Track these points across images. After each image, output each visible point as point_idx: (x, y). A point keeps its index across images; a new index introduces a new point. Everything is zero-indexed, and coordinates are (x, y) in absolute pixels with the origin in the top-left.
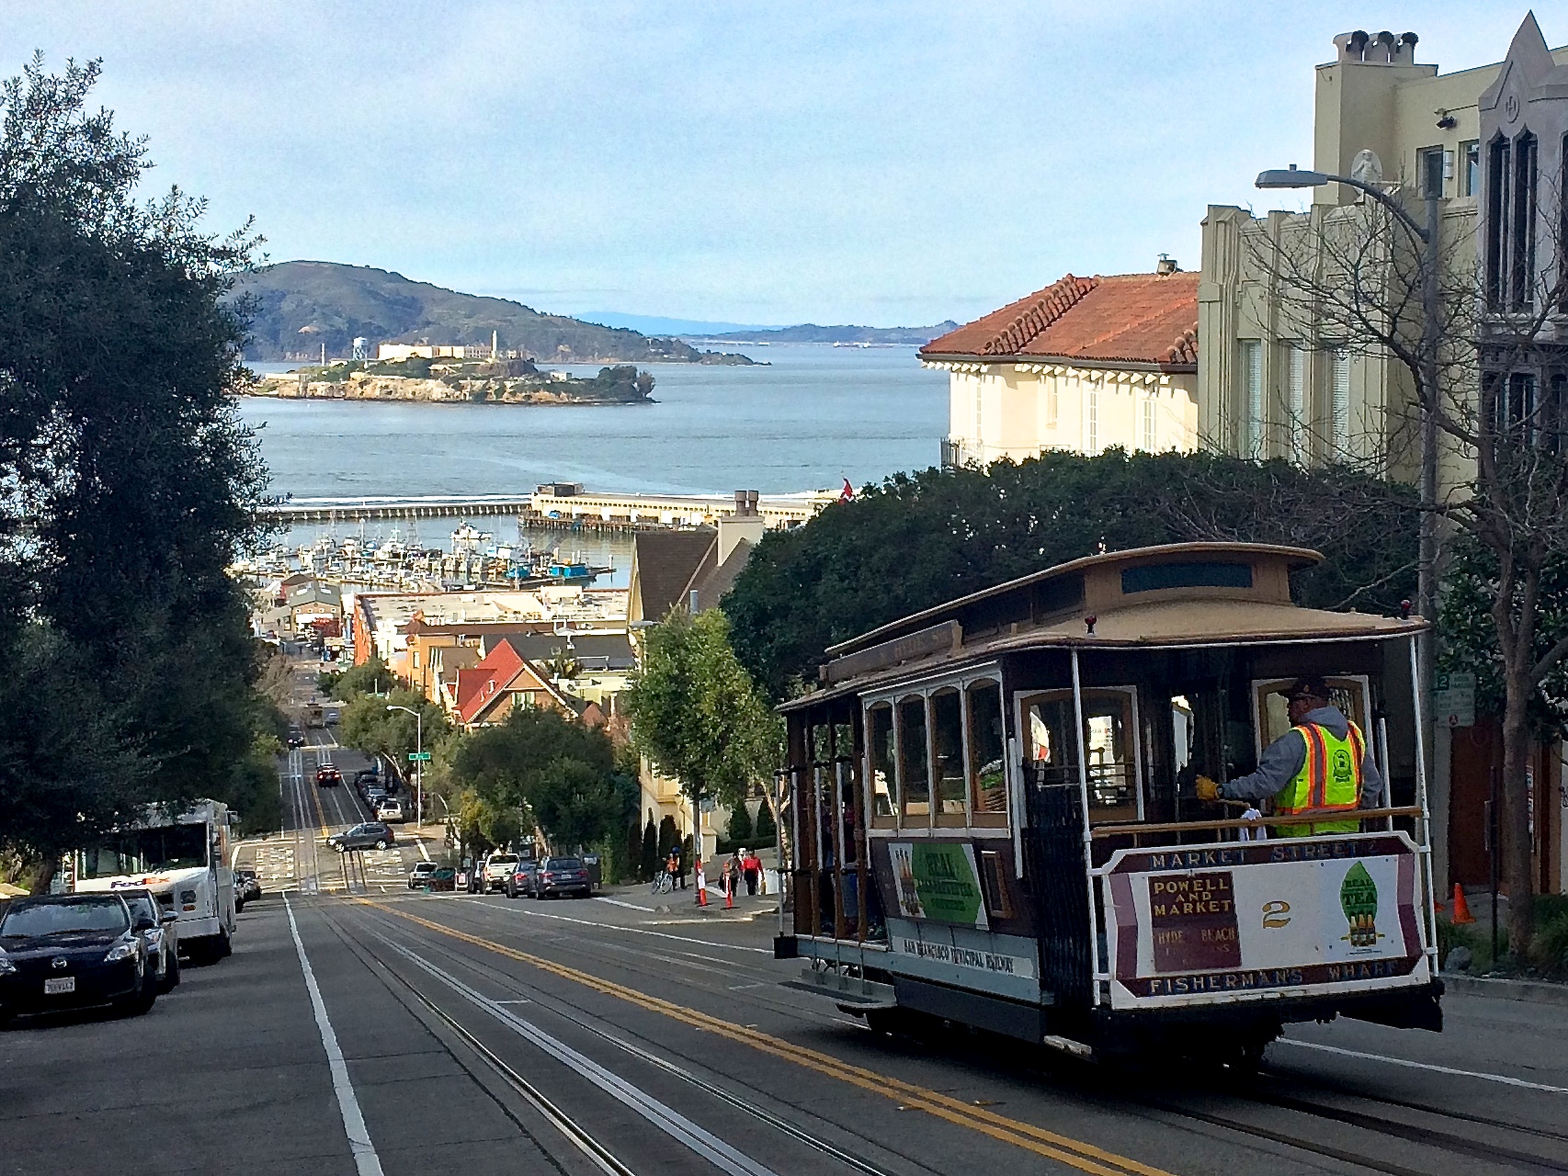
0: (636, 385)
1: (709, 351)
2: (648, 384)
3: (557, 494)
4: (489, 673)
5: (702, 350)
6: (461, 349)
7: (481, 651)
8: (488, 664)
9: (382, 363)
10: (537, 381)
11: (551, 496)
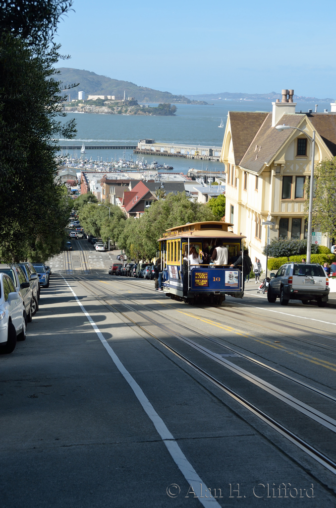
0: (171, 110)
1: (193, 100)
2: (174, 110)
3: (146, 143)
4: (135, 193)
5: (191, 100)
6: (114, 96)
7: (130, 188)
8: (135, 190)
9: (89, 101)
10: (138, 108)
11: (144, 144)
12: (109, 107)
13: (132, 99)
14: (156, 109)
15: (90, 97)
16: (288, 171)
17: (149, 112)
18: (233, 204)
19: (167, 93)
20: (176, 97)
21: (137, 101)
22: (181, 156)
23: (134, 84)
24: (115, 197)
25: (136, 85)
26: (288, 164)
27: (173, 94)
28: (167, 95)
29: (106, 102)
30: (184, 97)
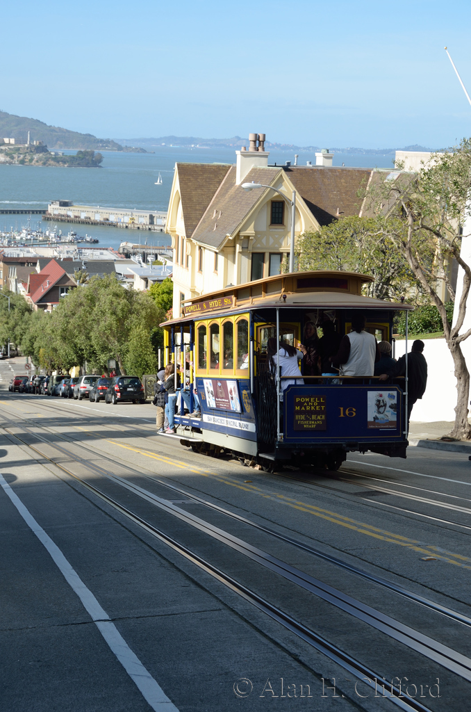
0: (94, 159)
1: (126, 146)
2: (99, 158)
3: (61, 205)
4: (46, 277)
5: (123, 145)
6: (13, 139)
7: (38, 268)
8: (45, 272)
10: (48, 156)
11: (58, 206)
12: (7, 154)
13: (40, 143)
14: (73, 157)
16: (259, 245)
17: (64, 162)
18: (183, 292)
19: (90, 135)
20: (102, 141)
21: (46, 146)
22: (110, 225)
23: (42, 123)
24: (17, 282)
25: (45, 124)
26: (259, 236)
27: (98, 137)
28: (88, 138)
30: (113, 141)
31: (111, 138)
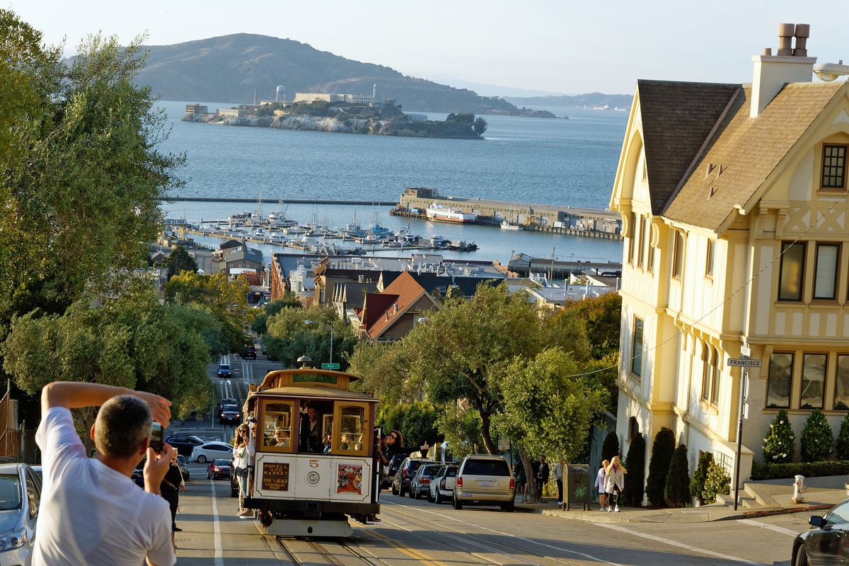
0: (473, 127)
1: (524, 108)
2: (481, 126)
3: (419, 195)
4: (392, 299)
5: (519, 107)
6: (351, 96)
7: (380, 287)
8: (391, 290)
9: (296, 104)
10: (403, 121)
11: (414, 197)
12: (340, 119)
13: (390, 101)
14: (441, 124)
15: (300, 97)
16: (796, 228)
19: (468, 91)
20: (486, 100)
21: (400, 106)
23: (396, 72)
24: (346, 306)
25: (400, 74)
27: (480, 95)
28: (466, 96)
29: (334, 109)
30: (503, 100)
31: (501, 96)
